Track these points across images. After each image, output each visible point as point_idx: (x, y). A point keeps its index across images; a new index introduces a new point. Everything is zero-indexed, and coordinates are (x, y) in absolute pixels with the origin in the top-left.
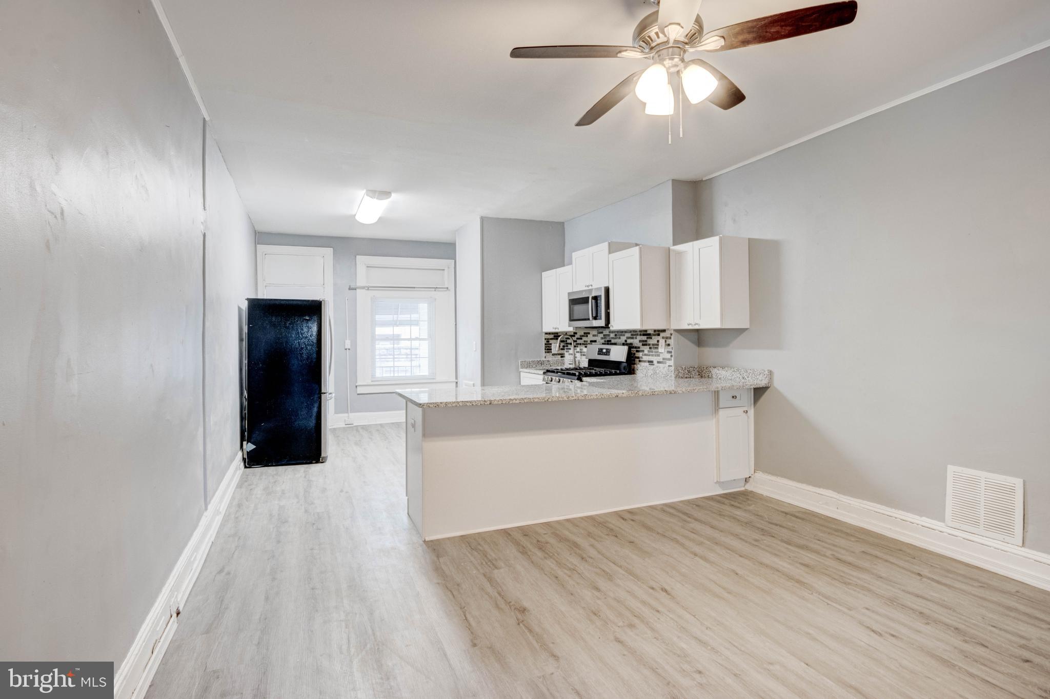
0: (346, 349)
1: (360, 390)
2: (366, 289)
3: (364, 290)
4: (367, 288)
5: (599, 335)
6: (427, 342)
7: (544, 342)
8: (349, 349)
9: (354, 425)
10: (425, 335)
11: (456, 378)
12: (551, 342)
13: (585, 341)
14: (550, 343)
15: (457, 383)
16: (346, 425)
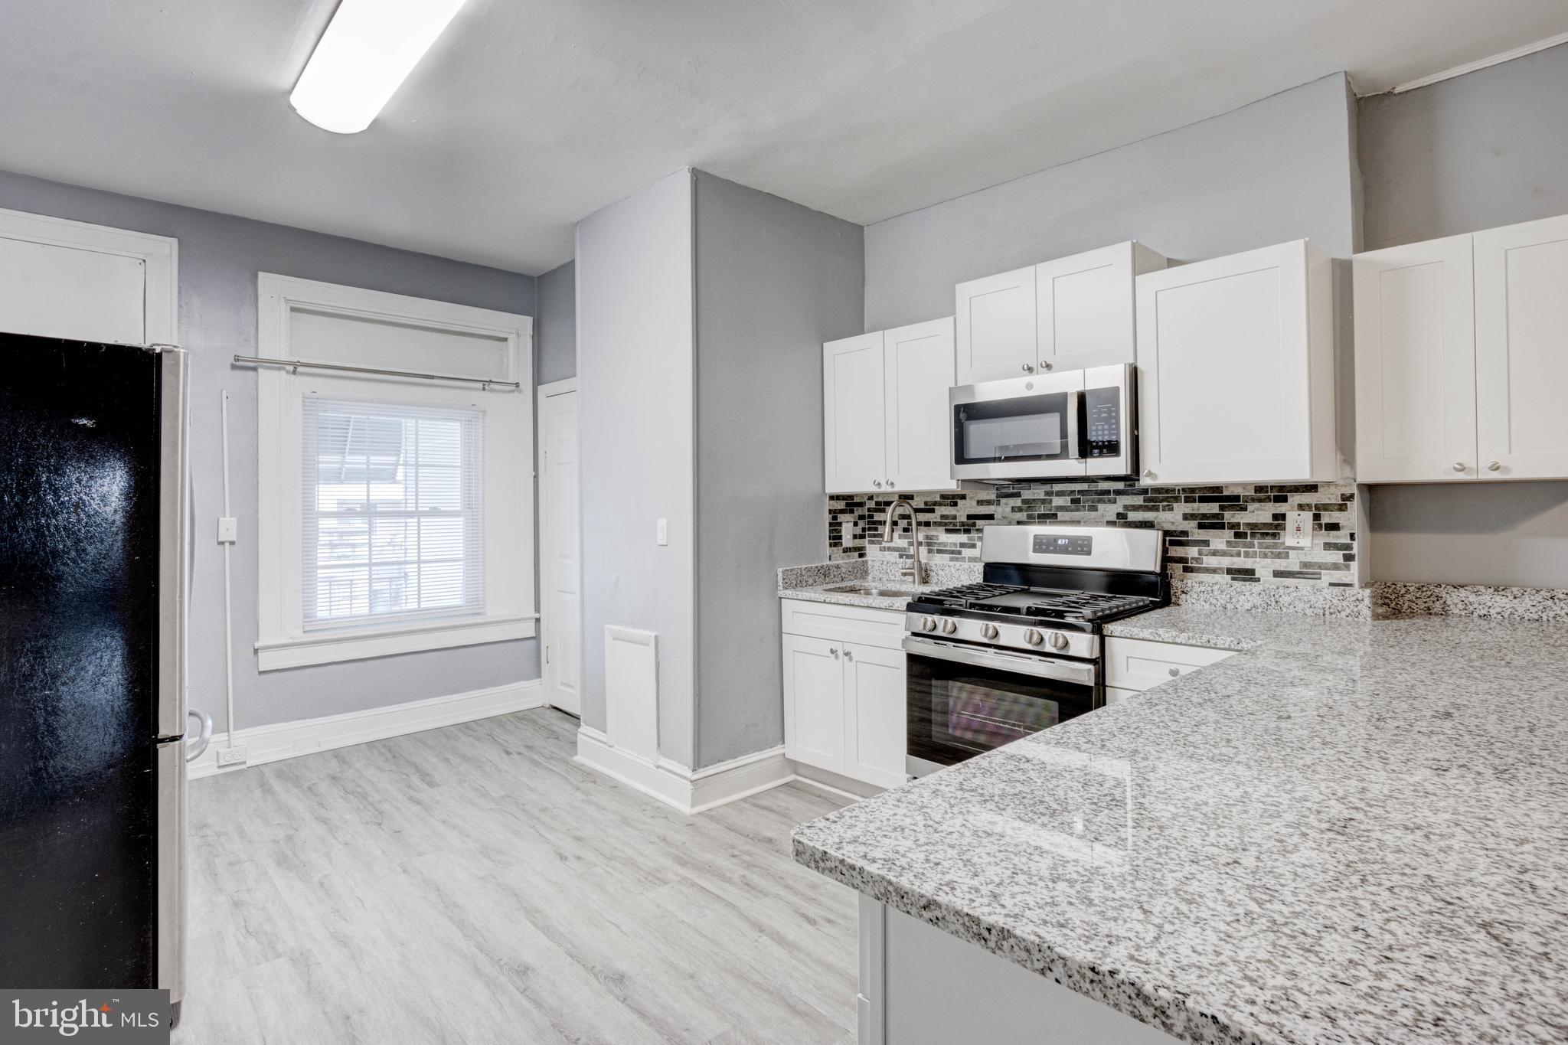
0: (222, 543)
1: (267, 661)
2: (288, 372)
3: (283, 373)
4: (291, 368)
5: (1003, 501)
6: (460, 521)
7: (827, 518)
8: (232, 543)
9: (250, 763)
10: (453, 499)
11: (537, 609)
12: (841, 518)
13: (942, 516)
14: (839, 520)
15: (538, 620)
16: (219, 767)
